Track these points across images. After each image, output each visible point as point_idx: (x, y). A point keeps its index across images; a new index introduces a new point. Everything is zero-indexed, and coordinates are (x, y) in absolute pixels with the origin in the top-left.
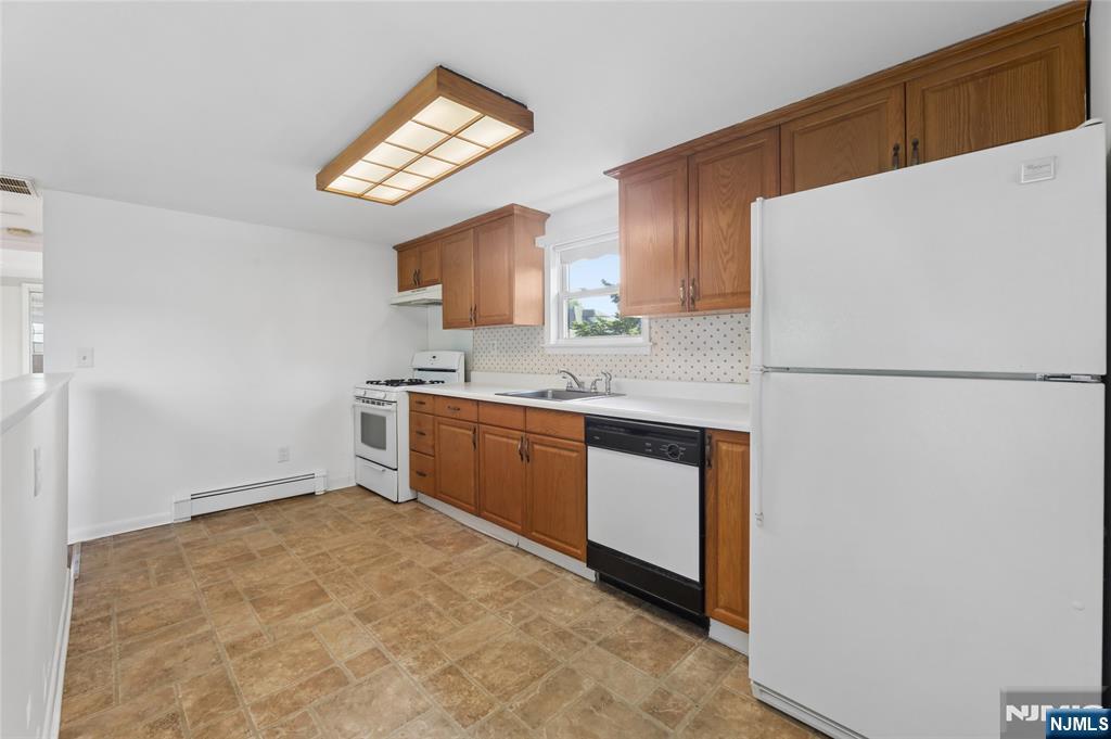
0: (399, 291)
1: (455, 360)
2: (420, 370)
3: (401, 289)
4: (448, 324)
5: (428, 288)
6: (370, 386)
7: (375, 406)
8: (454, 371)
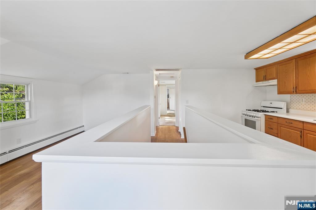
0: (256, 82)
1: (283, 105)
2: (263, 107)
3: (257, 81)
4: (280, 93)
5: (270, 81)
6: (247, 111)
7: (251, 117)
8: (282, 108)
